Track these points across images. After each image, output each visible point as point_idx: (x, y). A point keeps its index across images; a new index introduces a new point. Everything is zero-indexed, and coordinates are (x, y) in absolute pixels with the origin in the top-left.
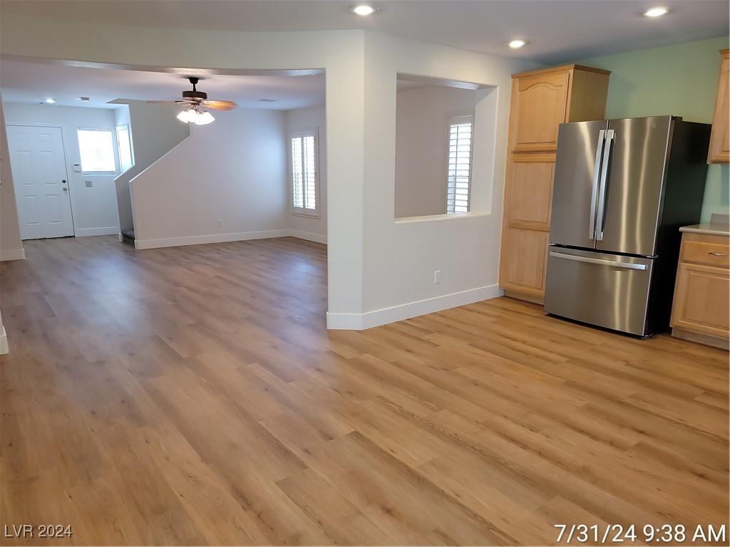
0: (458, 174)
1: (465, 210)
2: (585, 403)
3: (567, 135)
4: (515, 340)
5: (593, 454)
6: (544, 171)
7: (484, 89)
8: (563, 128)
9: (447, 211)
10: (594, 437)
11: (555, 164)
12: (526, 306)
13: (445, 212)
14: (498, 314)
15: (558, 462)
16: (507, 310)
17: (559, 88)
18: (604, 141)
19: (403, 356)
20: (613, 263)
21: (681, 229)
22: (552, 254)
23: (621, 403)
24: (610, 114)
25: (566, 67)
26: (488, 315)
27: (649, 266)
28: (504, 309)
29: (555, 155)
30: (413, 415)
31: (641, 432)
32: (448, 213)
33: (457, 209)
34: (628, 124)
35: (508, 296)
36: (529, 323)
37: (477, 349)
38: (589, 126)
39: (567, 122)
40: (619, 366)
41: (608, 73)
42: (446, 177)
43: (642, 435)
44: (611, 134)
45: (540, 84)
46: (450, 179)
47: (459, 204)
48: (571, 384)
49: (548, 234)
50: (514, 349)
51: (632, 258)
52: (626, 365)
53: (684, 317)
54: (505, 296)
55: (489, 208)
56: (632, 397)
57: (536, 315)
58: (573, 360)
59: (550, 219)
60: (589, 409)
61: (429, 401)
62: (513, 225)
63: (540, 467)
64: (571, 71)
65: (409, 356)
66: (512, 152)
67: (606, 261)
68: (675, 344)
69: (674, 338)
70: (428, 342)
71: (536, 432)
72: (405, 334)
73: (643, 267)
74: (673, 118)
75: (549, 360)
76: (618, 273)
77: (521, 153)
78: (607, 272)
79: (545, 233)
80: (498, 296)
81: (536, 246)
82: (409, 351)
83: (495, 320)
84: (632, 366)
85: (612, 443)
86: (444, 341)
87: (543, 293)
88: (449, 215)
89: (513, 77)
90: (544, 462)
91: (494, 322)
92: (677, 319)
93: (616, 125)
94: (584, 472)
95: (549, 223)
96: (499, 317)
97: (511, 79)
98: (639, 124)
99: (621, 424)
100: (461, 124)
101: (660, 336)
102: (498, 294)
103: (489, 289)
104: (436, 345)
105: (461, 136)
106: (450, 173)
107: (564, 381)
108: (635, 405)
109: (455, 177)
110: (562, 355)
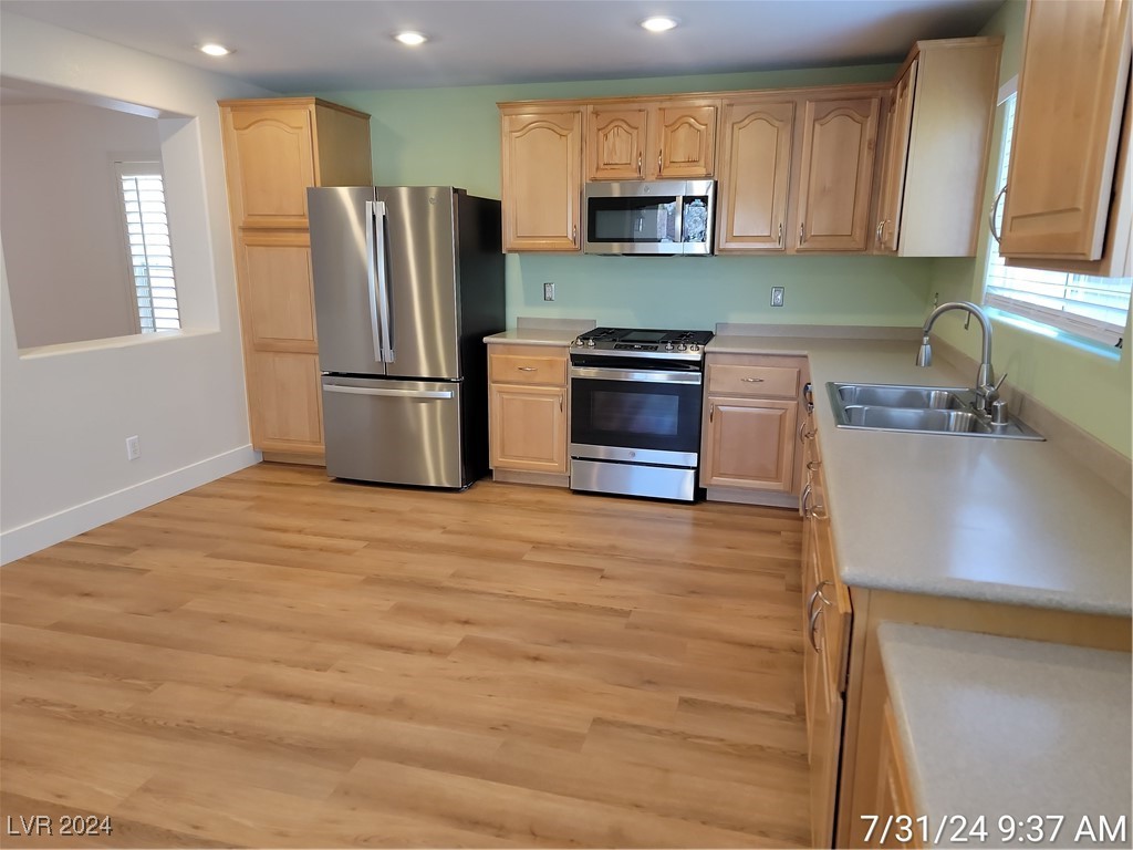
0: (151, 262)
1: (176, 324)
2: (392, 603)
3: (320, 206)
4: (284, 530)
5: (406, 675)
6: (296, 260)
7: (172, 120)
8: (313, 194)
9: (141, 328)
10: (407, 649)
11: (309, 250)
12: (300, 472)
13: (137, 330)
14: (255, 493)
15: (359, 705)
16: (271, 484)
17: (297, 131)
18: (374, 217)
19: (74, 608)
20: (414, 393)
21: (485, 339)
22: (327, 388)
23: (438, 589)
24: (379, 179)
25: (304, 100)
26: (237, 498)
27: (456, 394)
28: (265, 483)
29: (308, 235)
30: (101, 713)
31: (466, 622)
32: (144, 331)
33: (159, 323)
34: (404, 194)
35: (270, 461)
36: (306, 499)
37: (221, 561)
38: (351, 193)
39: (319, 185)
40: (434, 536)
41: (367, 117)
42: (129, 268)
43: (467, 626)
44: (380, 208)
45: (268, 122)
46: (138, 272)
47: (163, 314)
48: (373, 580)
49: (317, 358)
50: (284, 546)
51: (438, 384)
52: (443, 533)
53: (503, 454)
54: (265, 462)
55: (216, 320)
56: (453, 576)
57: (316, 484)
58: (375, 543)
59: (316, 335)
60: (401, 610)
61: (134, 678)
62: (261, 349)
63: (334, 723)
64: (313, 107)
65: (88, 604)
66: (240, 228)
67: (405, 391)
68: (497, 490)
69: (496, 482)
70: (127, 569)
71: (325, 671)
72: (76, 564)
73: (448, 395)
74: (455, 191)
75: (339, 551)
76: (423, 406)
77: (255, 231)
78: (409, 406)
79: (311, 356)
80: (254, 463)
81: (301, 377)
82: (87, 595)
83: (251, 503)
84: (450, 532)
85: (432, 651)
86: (158, 561)
87: (321, 448)
88: (146, 336)
89: (221, 103)
90: (340, 714)
91: (250, 508)
92: (496, 459)
93: (388, 195)
94: (398, 707)
95: (316, 341)
96: (258, 497)
97: (217, 108)
98: (418, 195)
99: (440, 618)
100: (142, 174)
101: (480, 483)
102: (253, 459)
103: (237, 454)
104: (142, 572)
105: (144, 197)
106: (136, 261)
107: (363, 578)
108: (457, 586)
109: (147, 267)
110: (358, 539)
